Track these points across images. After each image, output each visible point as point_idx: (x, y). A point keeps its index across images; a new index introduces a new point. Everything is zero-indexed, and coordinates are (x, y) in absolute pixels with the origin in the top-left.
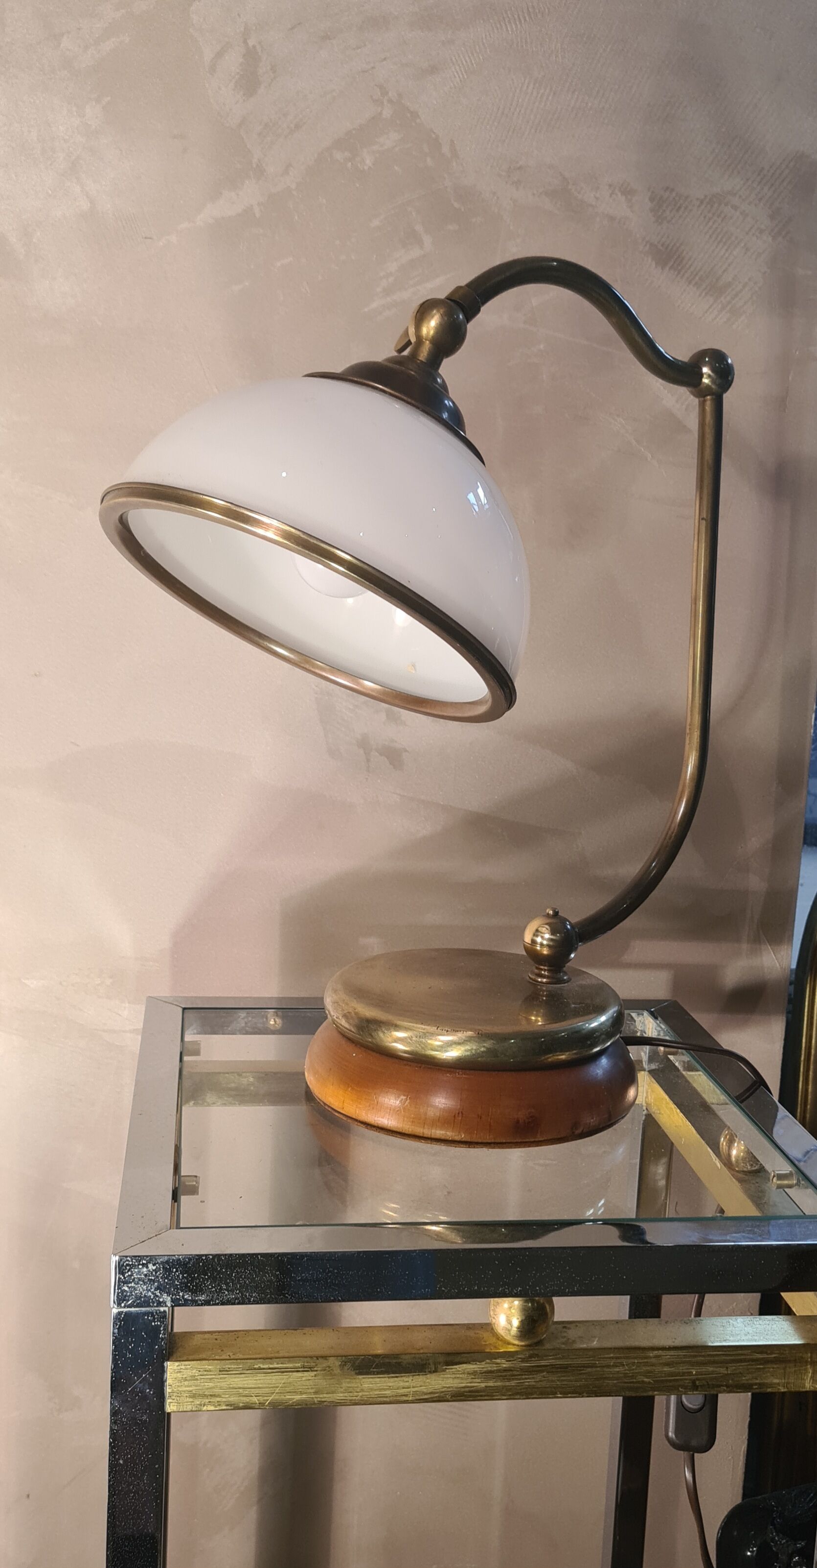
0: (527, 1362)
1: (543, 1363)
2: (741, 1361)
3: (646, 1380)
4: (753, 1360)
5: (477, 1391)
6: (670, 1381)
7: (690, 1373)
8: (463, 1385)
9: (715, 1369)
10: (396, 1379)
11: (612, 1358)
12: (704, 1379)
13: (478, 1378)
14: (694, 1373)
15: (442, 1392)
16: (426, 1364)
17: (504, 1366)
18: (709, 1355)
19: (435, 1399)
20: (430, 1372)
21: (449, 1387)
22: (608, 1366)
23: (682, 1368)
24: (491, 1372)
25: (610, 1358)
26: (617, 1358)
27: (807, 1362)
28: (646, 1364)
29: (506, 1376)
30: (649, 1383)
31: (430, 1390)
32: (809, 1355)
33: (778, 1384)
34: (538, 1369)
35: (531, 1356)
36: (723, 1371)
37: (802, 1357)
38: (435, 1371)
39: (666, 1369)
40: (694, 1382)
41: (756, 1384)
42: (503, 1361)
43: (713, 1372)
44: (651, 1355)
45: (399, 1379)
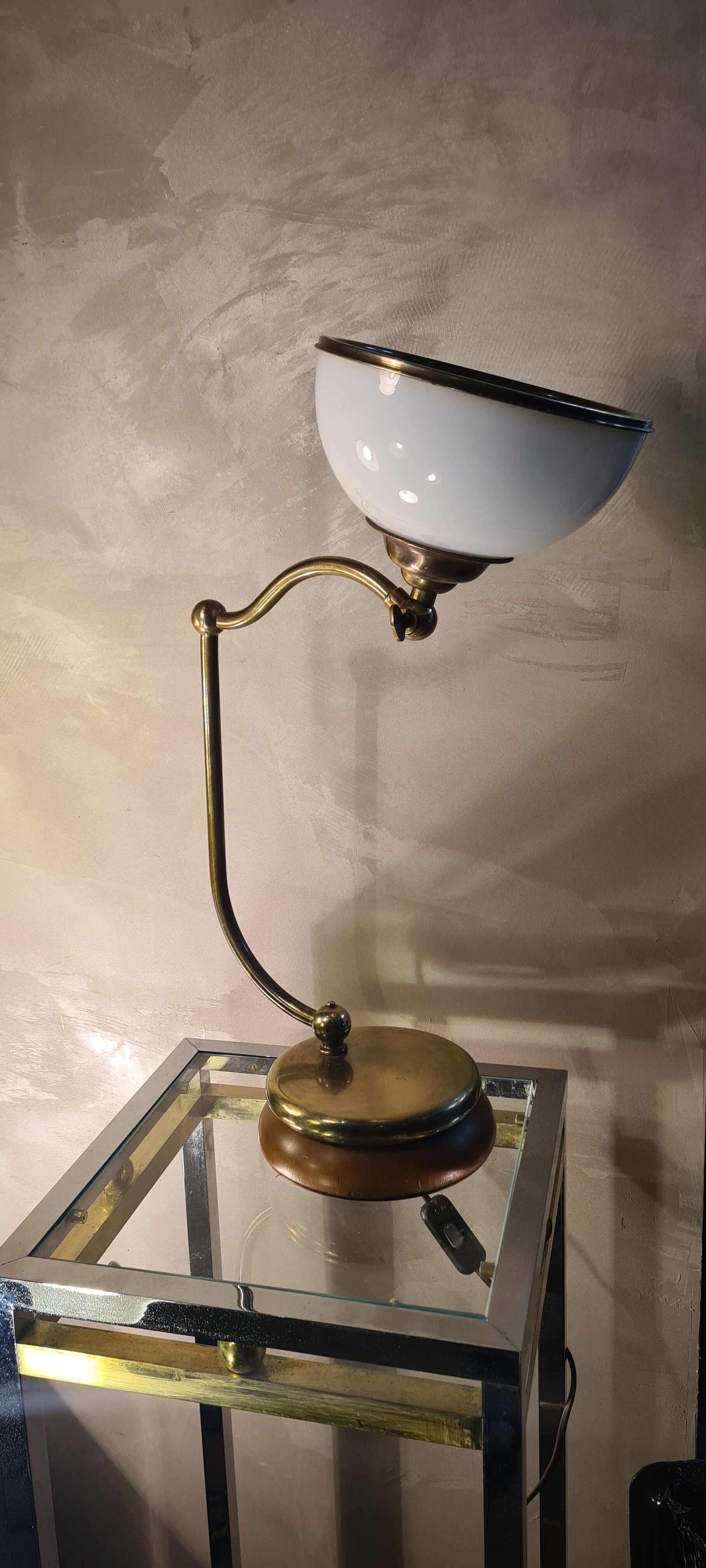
0: (240, 1385)
1: (250, 1388)
2: (393, 1414)
3: (324, 1413)
4: (401, 1415)
5: (208, 1398)
6: (342, 1418)
7: (356, 1415)
8: (199, 1392)
9: (373, 1416)
10: (155, 1380)
11: (298, 1394)
12: (367, 1421)
13: (208, 1390)
14: (359, 1415)
15: (186, 1395)
16: (173, 1374)
17: (225, 1385)
18: (367, 1405)
19: (182, 1398)
20: (176, 1380)
21: (190, 1392)
22: (297, 1399)
23: (351, 1411)
24: (217, 1388)
25: (296, 1394)
26: (302, 1395)
27: (443, 1424)
28: (323, 1403)
29: (226, 1392)
30: (327, 1416)
31: (178, 1392)
32: (445, 1419)
33: (424, 1436)
34: (250, 1392)
35: (242, 1382)
36: (380, 1418)
37: (439, 1420)
38: (180, 1380)
39: (337, 1408)
40: (359, 1421)
41: (406, 1432)
42: (224, 1382)
43: (372, 1418)
44: (326, 1397)
45: (158, 1380)
